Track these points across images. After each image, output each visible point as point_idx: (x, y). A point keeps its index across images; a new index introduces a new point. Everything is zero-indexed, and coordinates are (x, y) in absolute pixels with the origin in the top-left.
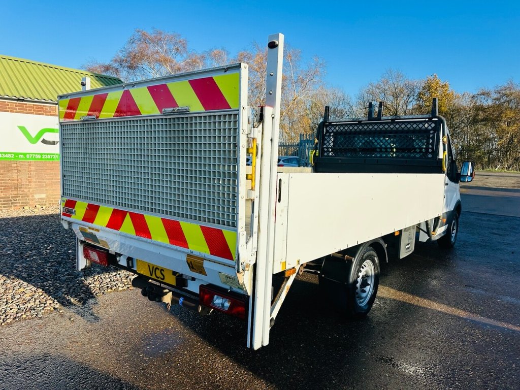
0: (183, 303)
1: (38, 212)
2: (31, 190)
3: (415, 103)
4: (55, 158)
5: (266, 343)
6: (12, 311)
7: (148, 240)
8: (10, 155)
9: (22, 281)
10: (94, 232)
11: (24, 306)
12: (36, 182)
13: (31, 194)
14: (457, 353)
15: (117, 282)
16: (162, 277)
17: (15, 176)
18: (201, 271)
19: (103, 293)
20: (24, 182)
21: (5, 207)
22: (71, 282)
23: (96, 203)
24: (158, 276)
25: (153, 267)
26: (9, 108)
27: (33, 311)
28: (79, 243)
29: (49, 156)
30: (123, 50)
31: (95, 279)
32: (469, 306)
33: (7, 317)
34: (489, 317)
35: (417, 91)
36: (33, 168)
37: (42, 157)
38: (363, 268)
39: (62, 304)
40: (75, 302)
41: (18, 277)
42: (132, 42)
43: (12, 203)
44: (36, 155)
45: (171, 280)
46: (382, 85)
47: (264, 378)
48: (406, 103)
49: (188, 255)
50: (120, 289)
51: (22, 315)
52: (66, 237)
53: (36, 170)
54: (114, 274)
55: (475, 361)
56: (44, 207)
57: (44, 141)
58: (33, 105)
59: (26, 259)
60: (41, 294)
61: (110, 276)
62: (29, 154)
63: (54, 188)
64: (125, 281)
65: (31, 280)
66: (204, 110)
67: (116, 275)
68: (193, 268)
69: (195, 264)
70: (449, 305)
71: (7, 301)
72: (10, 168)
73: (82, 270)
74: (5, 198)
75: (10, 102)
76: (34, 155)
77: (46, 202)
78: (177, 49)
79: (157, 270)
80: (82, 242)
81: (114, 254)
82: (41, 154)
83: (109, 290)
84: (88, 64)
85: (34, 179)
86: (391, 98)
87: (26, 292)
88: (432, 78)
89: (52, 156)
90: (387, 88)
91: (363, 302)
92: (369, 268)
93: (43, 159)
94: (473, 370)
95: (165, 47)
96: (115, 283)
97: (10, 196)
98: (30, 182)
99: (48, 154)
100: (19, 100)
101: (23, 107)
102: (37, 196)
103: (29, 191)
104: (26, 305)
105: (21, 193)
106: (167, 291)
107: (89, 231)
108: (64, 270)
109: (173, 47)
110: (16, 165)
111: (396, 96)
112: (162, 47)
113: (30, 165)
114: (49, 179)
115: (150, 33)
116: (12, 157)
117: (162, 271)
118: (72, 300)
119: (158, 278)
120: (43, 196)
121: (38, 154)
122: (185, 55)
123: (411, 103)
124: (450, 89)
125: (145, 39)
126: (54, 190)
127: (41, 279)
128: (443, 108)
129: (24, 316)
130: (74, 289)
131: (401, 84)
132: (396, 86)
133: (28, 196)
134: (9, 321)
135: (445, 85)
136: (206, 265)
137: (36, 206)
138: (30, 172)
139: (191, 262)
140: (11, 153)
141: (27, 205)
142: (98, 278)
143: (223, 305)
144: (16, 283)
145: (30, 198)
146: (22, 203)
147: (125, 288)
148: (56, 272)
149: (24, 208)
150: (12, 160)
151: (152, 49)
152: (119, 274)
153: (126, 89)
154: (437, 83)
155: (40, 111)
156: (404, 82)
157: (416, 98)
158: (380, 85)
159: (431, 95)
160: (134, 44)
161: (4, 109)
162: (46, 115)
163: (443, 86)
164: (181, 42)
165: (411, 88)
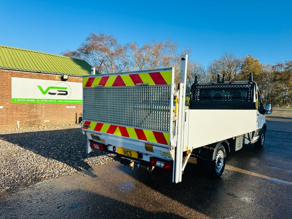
0: (139, 167)
1: (46, 129)
2: (42, 118)
3: (240, 70)
4: (54, 101)
5: (180, 181)
6: (56, 172)
7: (128, 138)
8: (33, 100)
9: (55, 160)
10: (98, 135)
11: (61, 170)
12: (45, 114)
13: (42, 120)
14: (264, 193)
15: (99, 161)
16: (130, 155)
17: (35, 111)
18: (151, 150)
19: (94, 166)
20: (39, 114)
21: (29, 126)
22: (78, 161)
23: (101, 123)
24: (128, 154)
25: (126, 151)
26: (33, 77)
27: (66, 173)
28: (89, 141)
29: (52, 100)
30: (83, 44)
31: (89, 160)
32: (270, 174)
33: (56, 175)
34: (280, 179)
35: (241, 64)
36: (43, 107)
37: (48, 101)
38: (218, 154)
39: (77, 170)
40: (83, 169)
41: (53, 158)
42: (88, 39)
43: (33, 125)
44: (46, 100)
45: (135, 156)
46: (222, 61)
47: (176, 200)
48: (235, 70)
49: (146, 144)
50: (102, 164)
51: (62, 174)
52: (67, 141)
53: (45, 108)
54: (97, 157)
55: (272, 196)
56: (49, 127)
57: (50, 93)
58: (45, 75)
59: (53, 151)
60: (66, 165)
61: (95, 158)
62: (42, 99)
63: (53, 117)
64: (103, 160)
65: (59, 160)
66: (155, 85)
67: (98, 158)
68: (147, 149)
69: (149, 148)
70: (260, 173)
71: (53, 168)
72: (33, 107)
73: (89, 153)
74: (30, 122)
75: (34, 74)
76: (44, 100)
77: (49, 124)
78: (112, 44)
79: (128, 152)
80: (90, 140)
81: (107, 145)
82: (48, 100)
83: (97, 164)
84: (65, 52)
85: (44, 112)
86: (227, 68)
87: (59, 165)
88: (249, 57)
89: (53, 100)
90: (224, 62)
91: (218, 170)
92: (221, 155)
93: (49, 102)
94: (271, 199)
95: (105, 42)
96: (98, 161)
97: (32, 121)
98: (42, 114)
99: (51, 100)
100: (38, 72)
101: (40, 76)
102: (45, 121)
103: (41, 118)
104: (62, 170)
105: (37, 119)
106: (132, 161)
107: (96, 135)
108: (73, 156)
109: (109, 42)
110: (35, 105)
111: (230, 66)
113: (42, 105)
114: (51, 112)
115: (98, 34)
116: (34, 101)
117: (130, 152)
118: (81, 168)
119: (128, 155)
120: (48, 121)
121: (46, 99)
122: (115, 46)
123: (238, 71)
124: (260, 62)
125: (94, 37)
126: (53, 118)
127: (64, 159)
128: (256, 73)
129: (63, 175)
130: (81, 164)
131: (232, 60)
132: (229, 61)
133: (41, 121)
134: (57, 176)
135: (257, 60)
136: (154, 148)
137: (44, 126)
138: (42, 109)
139: (147, 147)
140: (33, 99)
141: (40, 126)
142: (90, 159)
143: (160, 165)
144: (54, 161)
145: (42, 122)
146: (38, 124)
147: (104, 163)
148: (70, 156)
149: (39, 127)
150: (34, 102)
151: (99, 43)
152: (99, 157)
153: (118, 75)
154: (252, 60)
155: (48, 78)
156: (234, 59)
157: (241, 68)
158: (220, 61)
159: (249, 66)
160: (89, 41)
161: (31, 77)
162: (51, 80)
163: (255, 61)
164: (113, 40)
165: (238, 62)
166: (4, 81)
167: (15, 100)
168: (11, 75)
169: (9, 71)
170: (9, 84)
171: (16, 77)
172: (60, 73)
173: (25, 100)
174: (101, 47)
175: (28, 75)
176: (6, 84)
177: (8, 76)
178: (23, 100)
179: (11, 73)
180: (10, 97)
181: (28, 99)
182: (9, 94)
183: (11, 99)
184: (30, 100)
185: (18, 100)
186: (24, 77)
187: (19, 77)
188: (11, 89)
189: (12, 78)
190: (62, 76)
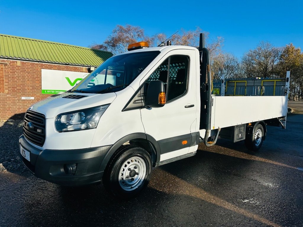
3: (278, 61)
30: (110, 36)
35: (280, 54)
46: (258, 51)
48: (273, 61)
78: (139, 35)
86: (263, 58)
88: (289, 46)
90: (260, 52)
95: (132, 34)
109: (136, 34)
111: (266, 57)
112: (130, 35)
115: (125, 27)
122: (142, 38)
123: (276, 61)
124: (302, 52)
125: (121, 30)
128: (297, 64)
131: (270, 49)
132: (266, 51)
135: (298, 50)
151: (125, 35)
154: (293, 49)
155: (76, 70)
156: (272, 48)
157: (279, 58)
158: (256, 51)
159: (289, 56)
160: (115, 33)
161: (59, 69)
162: (78, 72)
163: (297, 51)
164: (140, 31)
165: (276, 52)
166: (35, 73)
167: (45, 91)
168: (41, 67)
169: (39, 63)
170: (40, 76)
171: (46, 69)
172: (87, 65)
173: (54, 91)
174: (127, 39)
175: (57, 67)
176: (37, 76)
177: (38, 68)
178: (52, 91)
179: (41, 65)
180: (40, 89)
181: (57, 91)
182: (40, 85)
183: (41, 90)
184: (59, 91)
185: (48, 92)
186: (53, 69)
187: (48, 69)
188: (41, 81)
189: (42, 70)
190: (89, 68)
